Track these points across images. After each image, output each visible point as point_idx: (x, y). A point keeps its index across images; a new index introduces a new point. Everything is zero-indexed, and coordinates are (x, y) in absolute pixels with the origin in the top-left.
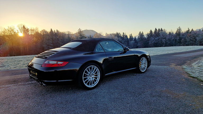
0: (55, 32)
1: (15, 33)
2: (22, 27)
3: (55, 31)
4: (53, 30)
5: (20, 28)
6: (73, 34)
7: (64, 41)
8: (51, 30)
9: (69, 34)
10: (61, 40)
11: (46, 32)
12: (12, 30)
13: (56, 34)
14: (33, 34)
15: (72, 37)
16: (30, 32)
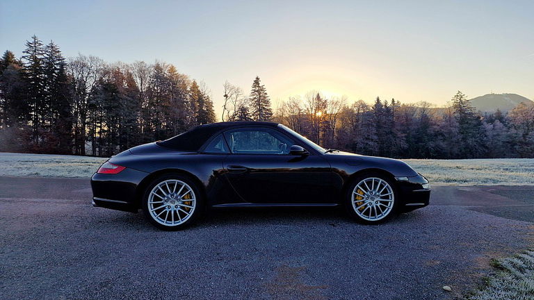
0: (386, 106)
1: (300, 110)
2: (315, 96)
3: (386, 103)
4: (382, 102)
5: (311, 100)
6: (437, 109)
7: (409, 129)
8: (378, 99)
9: (424, 109)
10: (402, 125)
11: (364, 106)
12: (296, 105)
13: (388, 109)
14: (335, 111)
15: (435, 116)
16: (328, 108)
